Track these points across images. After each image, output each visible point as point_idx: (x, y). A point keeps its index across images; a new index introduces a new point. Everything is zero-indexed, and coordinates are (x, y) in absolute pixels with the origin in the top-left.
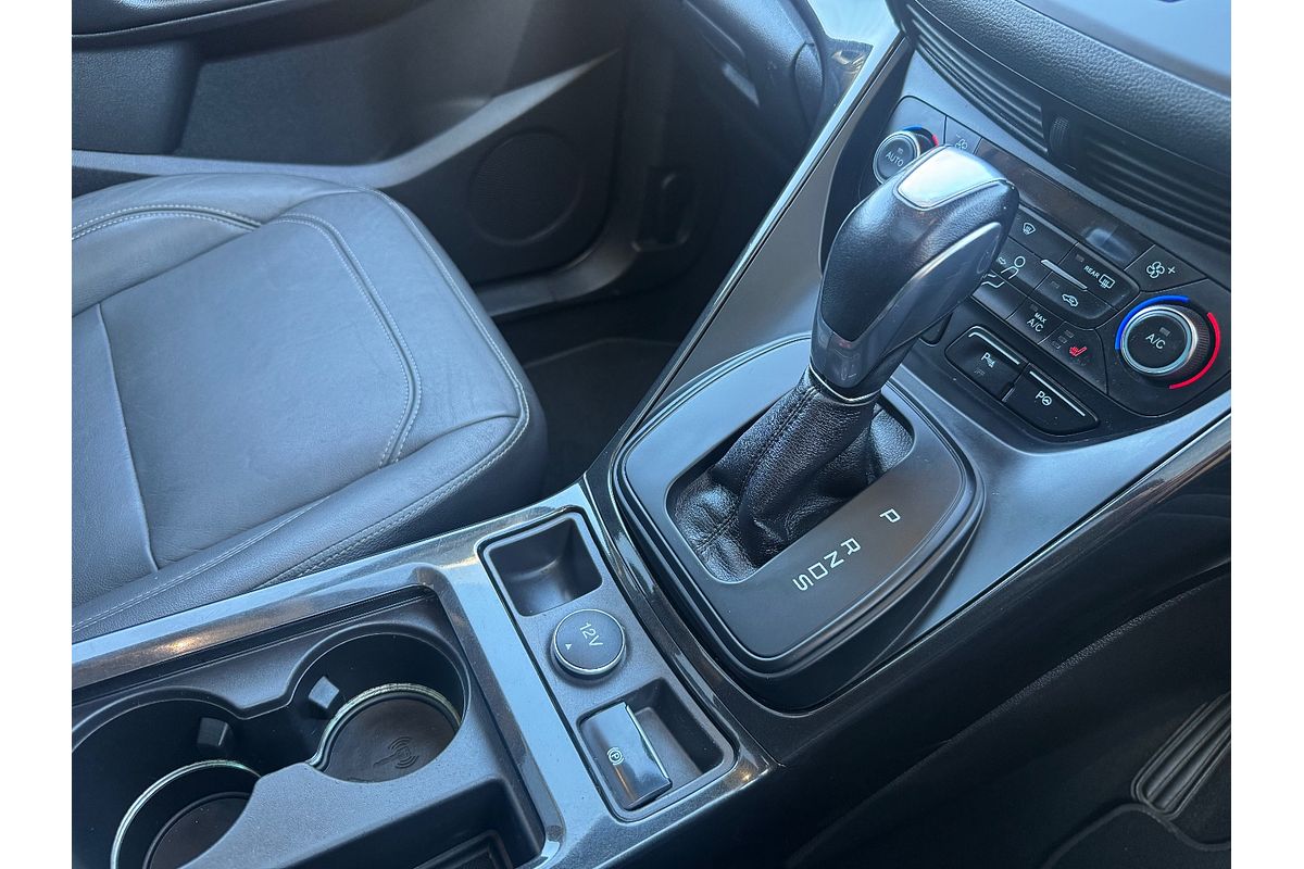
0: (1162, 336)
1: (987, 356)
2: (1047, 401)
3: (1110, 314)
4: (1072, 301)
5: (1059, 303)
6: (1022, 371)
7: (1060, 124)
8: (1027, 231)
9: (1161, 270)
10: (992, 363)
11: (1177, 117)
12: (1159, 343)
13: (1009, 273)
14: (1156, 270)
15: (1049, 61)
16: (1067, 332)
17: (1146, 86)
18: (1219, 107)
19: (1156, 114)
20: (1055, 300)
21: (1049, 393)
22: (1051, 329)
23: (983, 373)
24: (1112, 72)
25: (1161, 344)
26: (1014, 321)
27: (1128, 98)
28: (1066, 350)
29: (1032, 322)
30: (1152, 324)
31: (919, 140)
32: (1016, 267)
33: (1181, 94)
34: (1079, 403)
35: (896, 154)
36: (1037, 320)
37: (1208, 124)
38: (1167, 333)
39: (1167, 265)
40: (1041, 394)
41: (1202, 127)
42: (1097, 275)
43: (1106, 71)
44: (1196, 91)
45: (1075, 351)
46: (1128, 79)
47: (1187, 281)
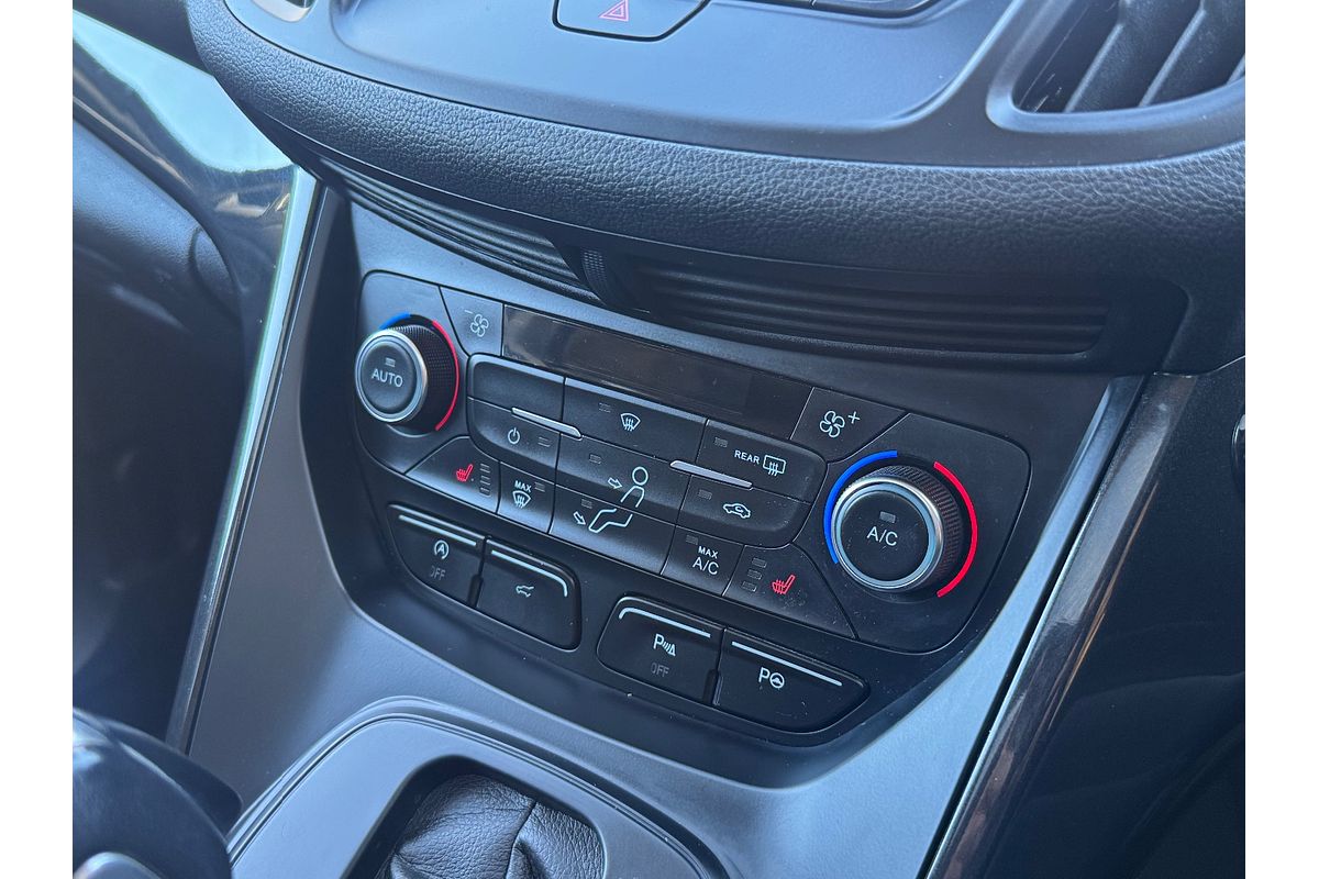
0: (889, 527)
1: (659, 641)
2: (778, 682)
3: (803, 512)
4: (739, 510)
5: (723, 520)
6: (719, 644)
7: (592, 260)
8: (629, 426)
9: (839, 421)
10: (671, 649)
11: (741, 208)
12: (888, 538)
13: (633, 498)
14: (832, 424)
15: (526, 179)
16: (757, 562)
17: (677, 176)
18: (793, 176)
19: (711, 212)
20: (716, 517)
21: (774, 667)
22: (732, 567)
23: (665, 670)
24: (621, 170)
25: (892, 539)
26: (674, 572)
27: (663, 201)
28: (766, 589)
29: (698, 562)
30: (867, 511)
31: (411, 336)
32: (639, 486)
33: (732, 173)
34: (823, 666)
35: (386, 369)
36: (705, 558)
37: (790, 206)
38: (892, 518)
39: (844, 412)
40: (764, 674)
41: (783, 212)
42: (756, 459)
43: (611, 170)
44: (750, 162)
45: (780, 587)
46: (648, 175)
47: (882, 426)
